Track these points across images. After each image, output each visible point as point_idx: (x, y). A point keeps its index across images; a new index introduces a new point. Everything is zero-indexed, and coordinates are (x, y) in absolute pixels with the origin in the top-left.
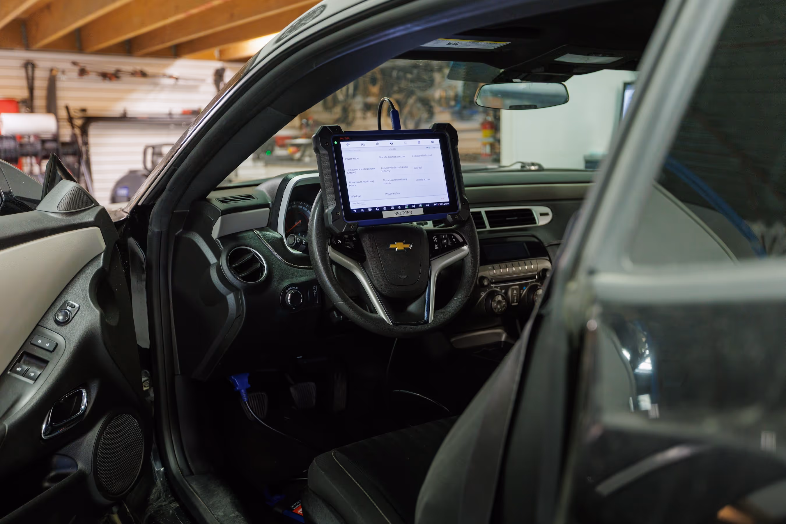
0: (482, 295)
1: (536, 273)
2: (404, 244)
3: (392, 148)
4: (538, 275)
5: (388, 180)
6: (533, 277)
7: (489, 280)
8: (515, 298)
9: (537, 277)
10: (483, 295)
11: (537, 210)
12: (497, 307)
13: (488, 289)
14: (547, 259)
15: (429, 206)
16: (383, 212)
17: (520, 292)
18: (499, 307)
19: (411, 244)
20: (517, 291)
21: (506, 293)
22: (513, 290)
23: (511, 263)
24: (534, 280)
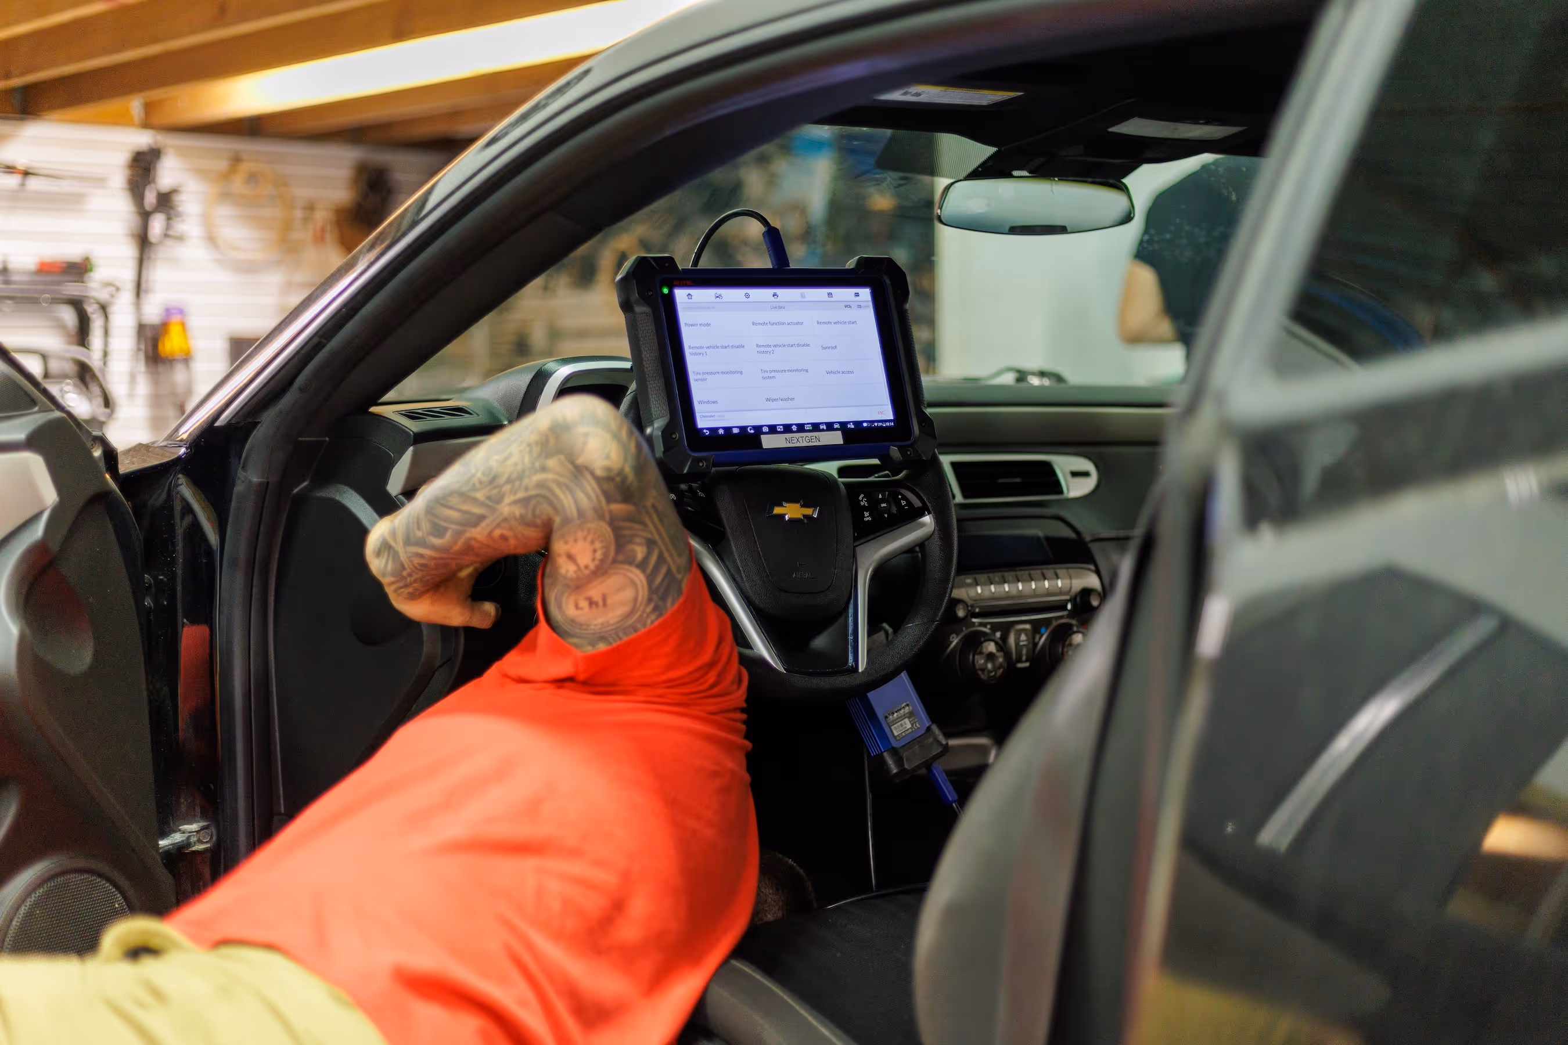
0: (952, 642)
1: (1068, 597)
2: (802, 506)
3: (777, 305)
4: (1073, 602)
5: (771, 371)
6: (1061, 607)
7: (968, 606)
8: (1024, 651)
9: (1069, 607)
10: (955, 641)
11: (1064, 464)
12: (986, 666)
13: (964, 629)
14: (1090, 570)
15: (853, 427)
16: (762, 436)
17: (1034, 638)
18: (990, 666)
19: (816, 508)
20: (1026, 635)
21: (1004, 638)
22: (1019, 632)
23: (1013, 573)
24: (1065, 613)
